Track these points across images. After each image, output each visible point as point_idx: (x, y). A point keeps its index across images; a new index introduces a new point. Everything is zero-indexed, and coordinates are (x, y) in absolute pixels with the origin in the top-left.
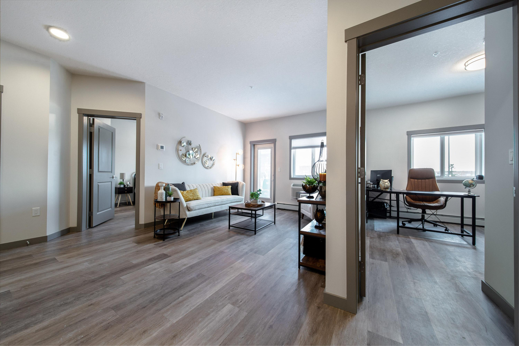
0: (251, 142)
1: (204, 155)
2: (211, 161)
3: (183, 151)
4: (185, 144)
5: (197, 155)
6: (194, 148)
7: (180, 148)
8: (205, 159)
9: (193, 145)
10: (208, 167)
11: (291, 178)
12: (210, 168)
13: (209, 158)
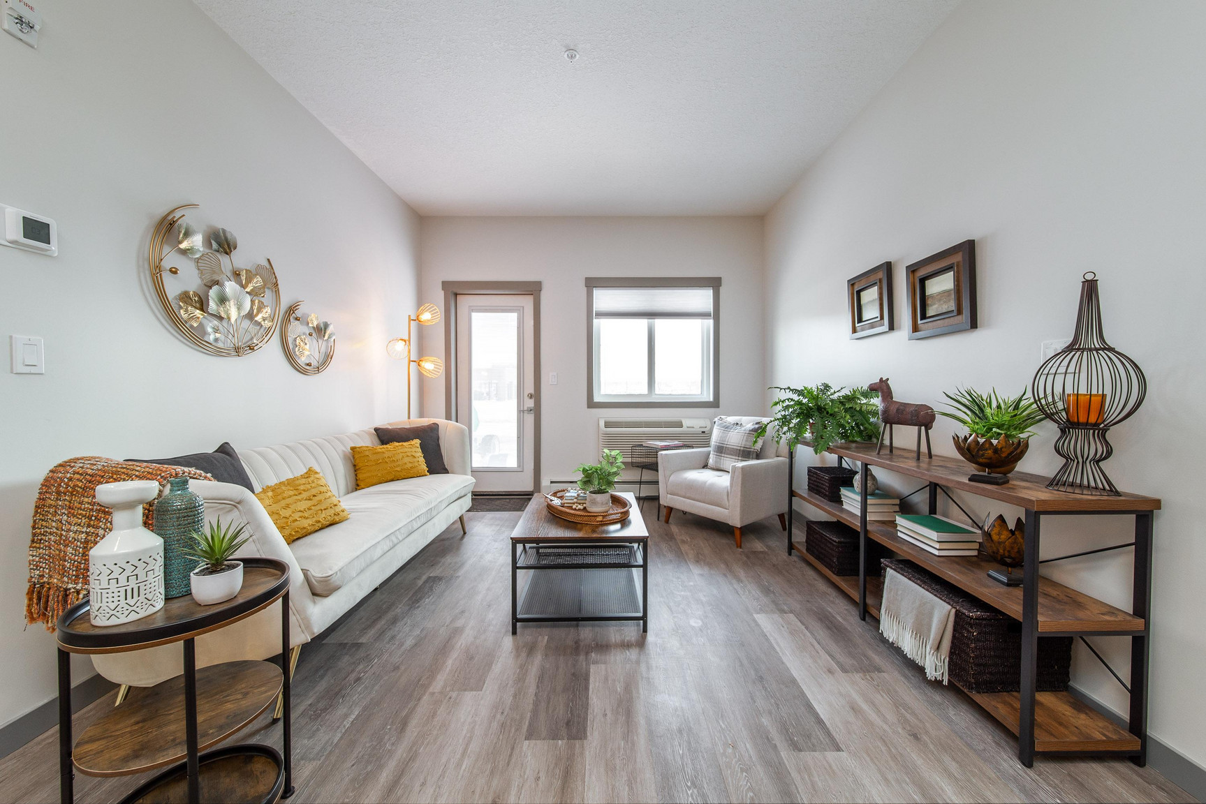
0: (446, 285)
1: (291, 310)
2: (320, 341)
3: (187, 279)
4: (197, 241)
5: (259, 310)
6: (243, 274)
7: (171, 259)
8: (295, 329)
9: (240, 259)
10: (309, 365)
11: (591, 404)
12: (318, 370)
13: (310, 325)
